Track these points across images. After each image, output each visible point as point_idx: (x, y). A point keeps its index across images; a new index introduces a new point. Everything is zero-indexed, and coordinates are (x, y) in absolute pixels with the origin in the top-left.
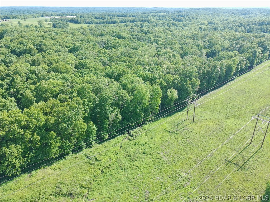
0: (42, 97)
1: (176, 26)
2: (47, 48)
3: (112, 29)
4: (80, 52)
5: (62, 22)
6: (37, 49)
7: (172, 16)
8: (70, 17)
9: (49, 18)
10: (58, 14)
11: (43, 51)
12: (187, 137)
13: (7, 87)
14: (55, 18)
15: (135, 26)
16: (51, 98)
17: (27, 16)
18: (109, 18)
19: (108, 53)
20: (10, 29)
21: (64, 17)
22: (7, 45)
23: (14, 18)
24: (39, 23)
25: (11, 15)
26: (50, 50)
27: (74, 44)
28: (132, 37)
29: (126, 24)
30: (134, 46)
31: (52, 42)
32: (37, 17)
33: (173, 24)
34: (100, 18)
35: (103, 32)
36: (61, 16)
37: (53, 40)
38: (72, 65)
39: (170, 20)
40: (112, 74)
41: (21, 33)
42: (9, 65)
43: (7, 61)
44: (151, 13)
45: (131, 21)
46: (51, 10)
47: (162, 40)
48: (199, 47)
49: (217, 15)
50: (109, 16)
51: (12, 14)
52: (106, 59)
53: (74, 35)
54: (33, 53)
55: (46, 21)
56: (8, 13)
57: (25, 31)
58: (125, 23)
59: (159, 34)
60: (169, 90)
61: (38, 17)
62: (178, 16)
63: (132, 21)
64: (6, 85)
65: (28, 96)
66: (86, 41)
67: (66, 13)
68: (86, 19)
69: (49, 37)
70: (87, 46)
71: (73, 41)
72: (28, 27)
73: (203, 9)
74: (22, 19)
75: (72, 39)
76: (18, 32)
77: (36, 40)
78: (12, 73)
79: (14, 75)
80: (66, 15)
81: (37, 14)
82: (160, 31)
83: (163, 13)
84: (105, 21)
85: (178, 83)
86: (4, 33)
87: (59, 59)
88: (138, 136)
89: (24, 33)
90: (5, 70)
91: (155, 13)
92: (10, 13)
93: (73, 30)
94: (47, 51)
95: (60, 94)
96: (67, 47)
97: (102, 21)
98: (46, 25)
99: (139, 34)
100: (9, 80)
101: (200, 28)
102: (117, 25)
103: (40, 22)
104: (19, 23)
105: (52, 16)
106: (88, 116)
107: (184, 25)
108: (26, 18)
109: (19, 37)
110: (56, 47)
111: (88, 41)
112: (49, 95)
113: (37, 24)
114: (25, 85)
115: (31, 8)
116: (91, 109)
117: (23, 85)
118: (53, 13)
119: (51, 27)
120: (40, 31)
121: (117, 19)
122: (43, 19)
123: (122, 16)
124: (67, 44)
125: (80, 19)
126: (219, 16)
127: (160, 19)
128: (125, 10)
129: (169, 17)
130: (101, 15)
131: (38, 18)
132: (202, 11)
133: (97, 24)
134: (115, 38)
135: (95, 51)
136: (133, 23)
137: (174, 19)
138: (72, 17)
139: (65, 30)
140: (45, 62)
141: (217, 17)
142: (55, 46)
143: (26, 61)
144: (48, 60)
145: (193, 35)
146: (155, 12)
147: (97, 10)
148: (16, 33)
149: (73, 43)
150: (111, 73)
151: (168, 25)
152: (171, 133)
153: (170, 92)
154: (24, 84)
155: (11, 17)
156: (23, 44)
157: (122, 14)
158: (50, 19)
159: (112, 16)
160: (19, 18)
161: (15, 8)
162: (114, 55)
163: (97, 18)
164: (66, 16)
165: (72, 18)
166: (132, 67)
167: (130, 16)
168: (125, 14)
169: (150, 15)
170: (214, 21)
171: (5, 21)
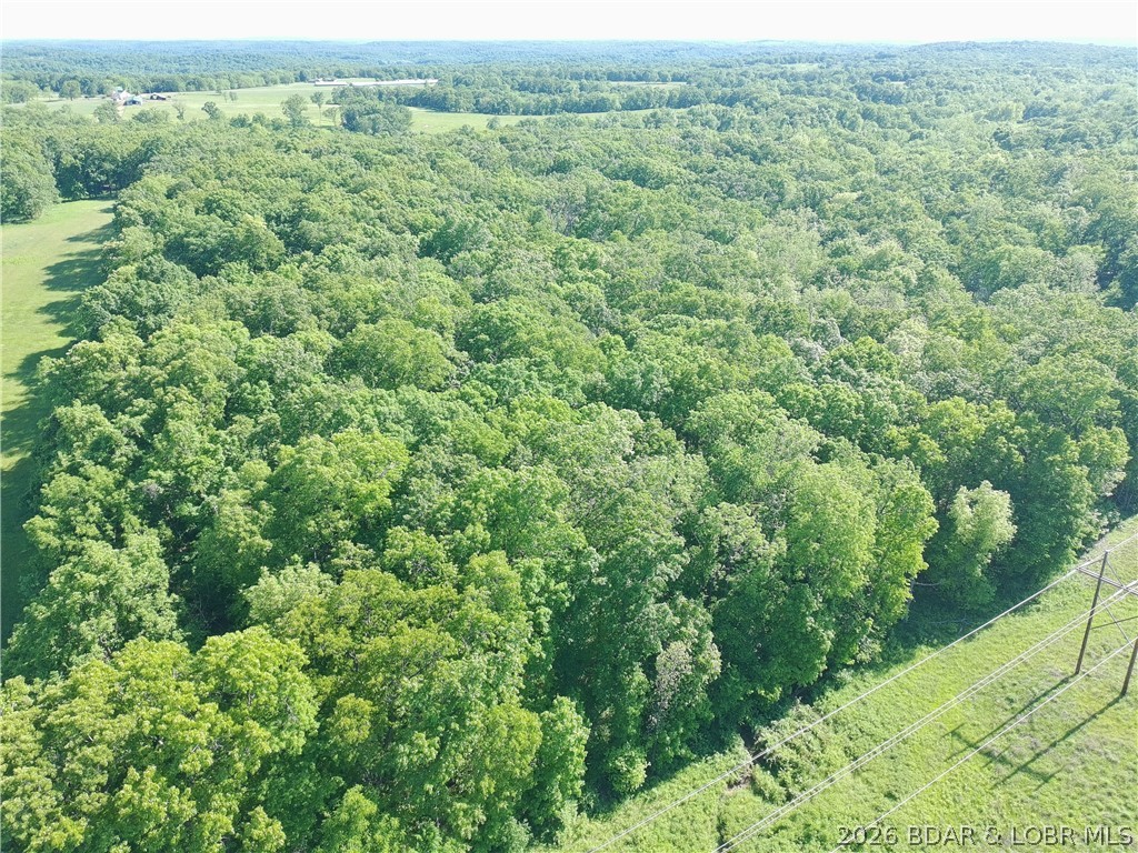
0: (302, 533)
1: (880, 120)
2: (323, 235)
3: (601, 140)
4: (474, 256)
5: (381, 106)
6: (281, 235)
7: (852, 80)
8: (412, 81)
9: (327, 88)
10: (365, 68)
11: (307, 247)
12: (1118, 816)
13: (131, 455)
14: (351, 85)
15: (692, 121)
16: (349, 544)
17: (243, 77)
18: (575, 85)
19: (604, 261)
20: (172, 137)
21: (389, 84)
22: (153, 214)
23: (193, 87)
24: (286, 106)
25: (181, 74)
26: (340, 246)
27: (443, 214)
28: (693, 176)
29: (654, 115)
30: (711, 222)
31: (349, 207)
32: (279, 81)
33: (866, 115)
34: (537, 90)
35: (565, 155)
36: (378, 77)
37: (350, 191)
38: (441, 329)
39: (847, 98)
40: (647, 383)
41: (216, 155)
42: (151, 320)
43: (144, 301)
44: (752, 63)
45: (671, 98)
46: (334, 54)
47: (839, 196)
48: (1038, 232)
49: (1057, 74)
50: (575, 77)
51: (184, 71)
52: (596, 294)
53: (441, 171)
54: (264, 255)
55: (317, 98)
56: (169, 65)
57: (232, 146)
58: (650, 111)
59: (818, 164)
60: (963, 494)
61: (284, 81)
62: (876, 77)
63: (676, 100)
64: (126, 440)
65: (231, 528)
66: (497, 200)
67: (397, 67)
68: (482, 90)
69: (332, 175)
70: (502, 221)
71: (440, 198)
72: (242, 126)
73: (984, 48)
74: (223, 91)
75: (435, 190)
76: (202, 149)
77: (279, 193)
78: (161, 379)
79: (169, 388)
80: (394, 73)
81: (281, 71)
82: (822, 149)
83: (803, 65)
84: (560, 99)
85: (1009, 455)
86: (146, 153)
87: (384, 295)
88: (812, 773)
89: (225, 158)
90: (131, 352)
91: (770, 62)
92: (178, 66)
93: (432, 143)
94: (326, 250)
95: (399, 522)
96: (415, 231)
97: (546, 99)
98: (315, 115)
99: (725, 163)
100: (145, 416)
101: (995, 134)
102: (615, 120)
103: (292, 105)
104: (210, 109)
105: (339, 77)
106: (544, 656)
107: (915, 118)
108: (236, 86)
109: (205, 175)
110: (364, 229)
111: (506, 198)
112: (341, 524)
113: (281, 111)
114: (221, 451)
115: (259, 45)
116: (559, 617)
117: (206, 452)
118: (344, 66)
119: (338, 124)
120: (295, 149)
121: (606, 91)
122: (304, 89)
123: (630, 79)
124: (415, 216)
125: (454, 91)
126: (1068, 77)
127: (797, 91)
128: (638, 51)
129: (839, 80)
130: (538, 74)
131: (282, 86)
132: (982, 57)
133: (524, 113)
134: (621, 183)
135: (542, 251)
136: (683, 111)
137: (861, 91)
138: (423, 81)
139: (400, 146)
140: (316, 312)
141: (1060, 83)
142: (363, 224)
143: (229, 306)
144: (331, 298)
145: (988, 169)
146: (772, 58)
147: (520, 53)
148: (193, 158)
149: (441, 207)
150: (639, 382)
151: (841, 116)
152: (1005, 770)
153: (973, 503)
154: (212, 447)
155: (182, 85)
156: (219, 211)
157: (624, 68)
158: (331, 89)
159: (588, 76)
160: (211, 88)
161: (197, 44)
162: (636, 275)
163: (522, 88)
164: (394, 79)
165: (423, 87)
166: (736, 344)
167: (664, 79)
168: (640, 68)
169: (751, 71)
170: (1048, 99)
171: (158, 98)
